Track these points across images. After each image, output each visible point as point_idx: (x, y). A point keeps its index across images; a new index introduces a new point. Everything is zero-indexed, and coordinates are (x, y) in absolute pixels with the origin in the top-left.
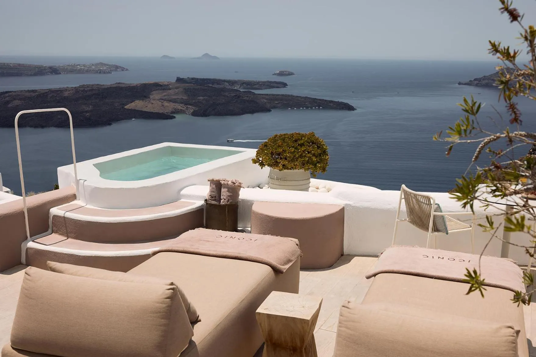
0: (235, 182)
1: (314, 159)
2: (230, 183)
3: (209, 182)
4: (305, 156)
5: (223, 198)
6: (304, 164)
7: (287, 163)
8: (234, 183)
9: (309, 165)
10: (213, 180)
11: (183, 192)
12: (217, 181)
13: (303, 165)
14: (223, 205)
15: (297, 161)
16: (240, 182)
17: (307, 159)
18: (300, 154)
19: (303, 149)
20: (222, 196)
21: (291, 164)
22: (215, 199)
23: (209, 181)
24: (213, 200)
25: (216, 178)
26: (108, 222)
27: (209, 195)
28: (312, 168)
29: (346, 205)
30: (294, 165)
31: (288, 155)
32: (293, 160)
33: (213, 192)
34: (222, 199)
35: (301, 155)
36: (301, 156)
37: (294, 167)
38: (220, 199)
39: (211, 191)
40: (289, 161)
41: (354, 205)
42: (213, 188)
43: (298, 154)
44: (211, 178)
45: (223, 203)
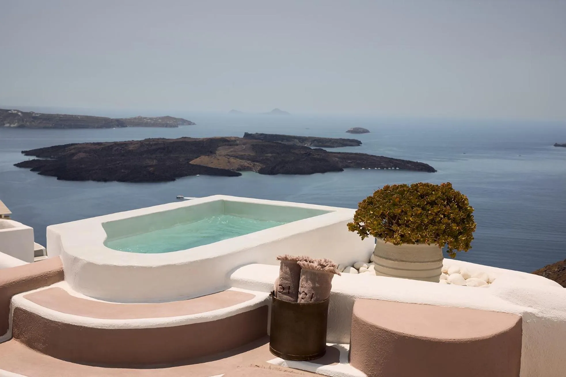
0: (325, 265)
1: (455, 228)
2: (315, 264)
3: (280, 261)
4: (439, 222)
5: (303, 292)
6: (438, 235)
7: (410, 232)
8: (323, 266)
9: (446, 237)
10: (286, 258)
11: (236, 275)
12: (293, 260)
13: (436, 237)
14: (304, 305)
15: (426, 229)
16: (334, 263)
17: (444, 227)
18: (431, 218)
19: (435, 211)
20: (300, 288)
21: (417, 234)
22: (289, 293)
23: (279, 259)
24: (285, 294)
25: (293, 254)
26: (100, 328)
27: (278, 284)
28: (451, 242)
29: (526, 314)
30: (422, 237)
31: (411, 219)
32: (419, 228)
33: (286, 279)
34: (300, 294)
35: (433, 220)
36: (433, 222)
37: (422, 239)
38: (297, 293)
39: (282, 278)
40: (413, 230)
41: (540, 315)
42: (286, 273)
43: (427, 218)
44: (283, 256)
45: (303, 301)
